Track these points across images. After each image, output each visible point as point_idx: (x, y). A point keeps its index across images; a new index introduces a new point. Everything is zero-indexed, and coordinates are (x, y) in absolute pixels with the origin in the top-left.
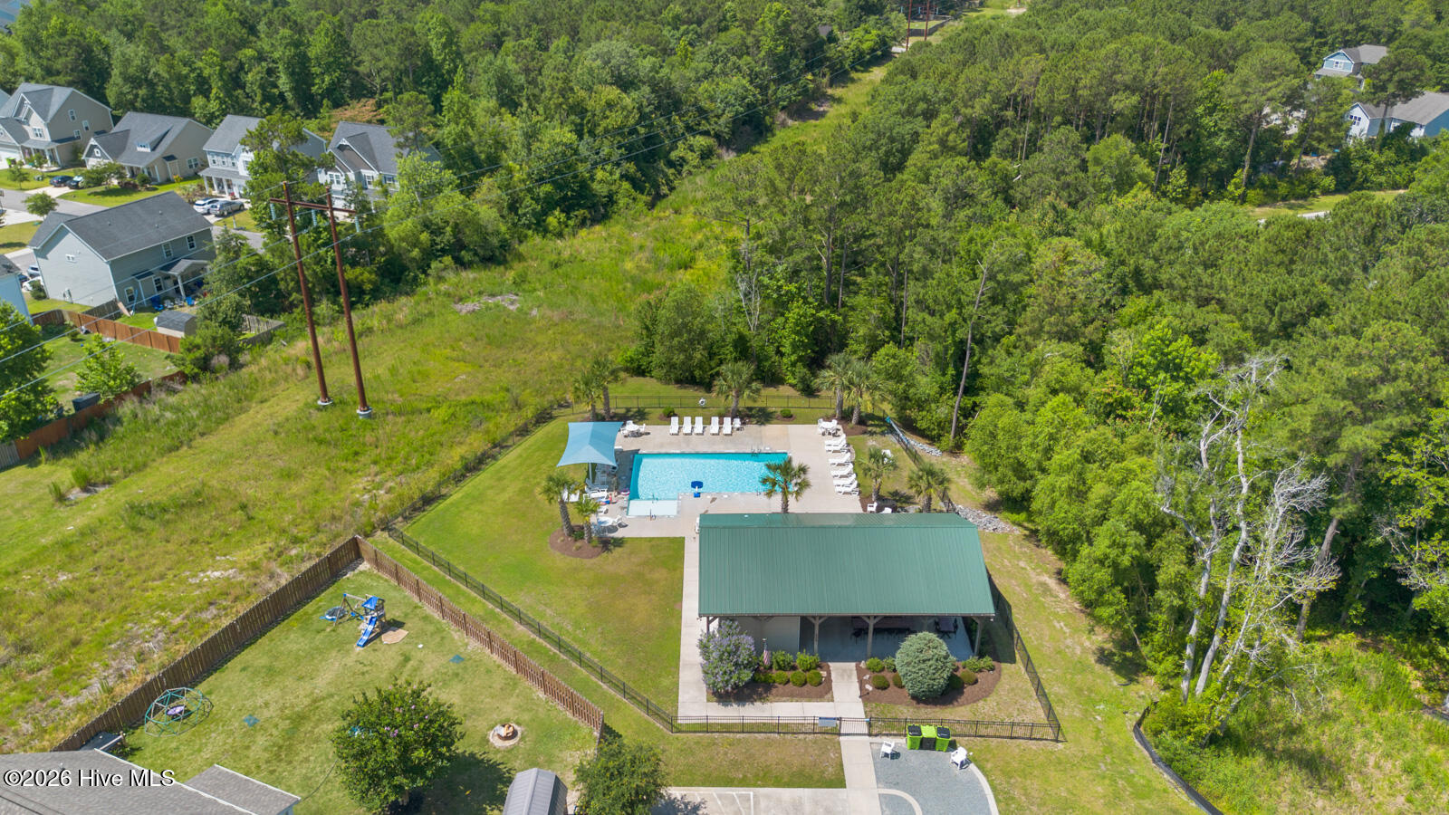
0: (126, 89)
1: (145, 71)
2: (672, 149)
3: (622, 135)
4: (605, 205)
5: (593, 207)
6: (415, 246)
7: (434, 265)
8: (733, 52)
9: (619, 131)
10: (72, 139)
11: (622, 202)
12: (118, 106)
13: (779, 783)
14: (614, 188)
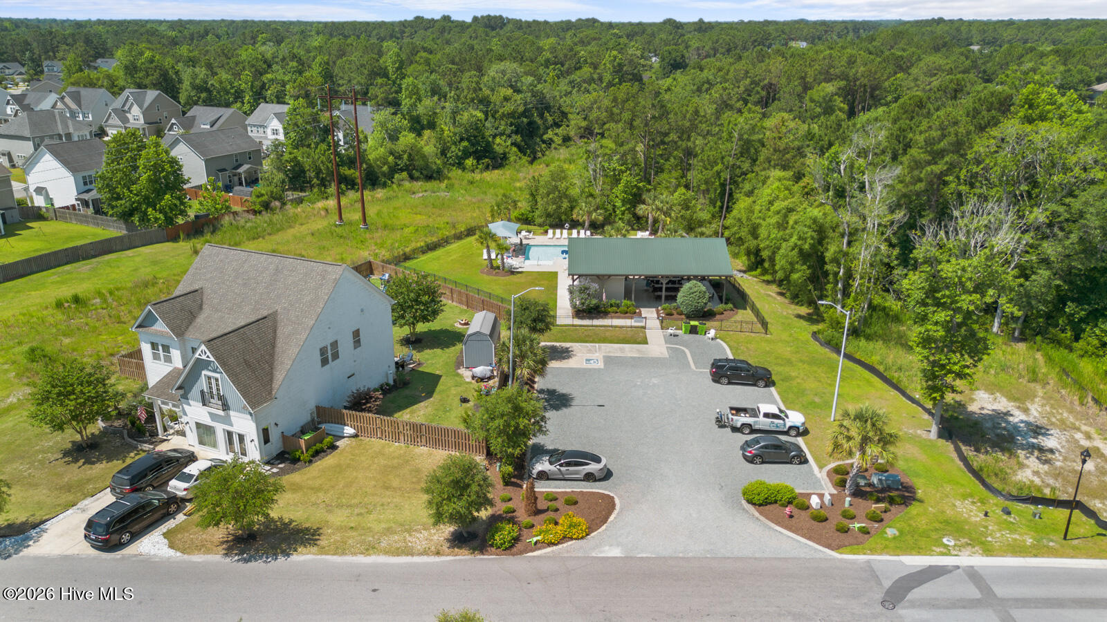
0: (193, 94)
1: (206, 83)
2: (544, 134)
3: (514, 117)
4: (502, 159)
5: (493, 158)
6: (384, 164)
7: (396, 176)
8: (584, 81)
9: (511, 115)
10: (157, 123)
11: (512, 159)
12: (187, 103)
13: (611, 342)
14: (507, 150)
